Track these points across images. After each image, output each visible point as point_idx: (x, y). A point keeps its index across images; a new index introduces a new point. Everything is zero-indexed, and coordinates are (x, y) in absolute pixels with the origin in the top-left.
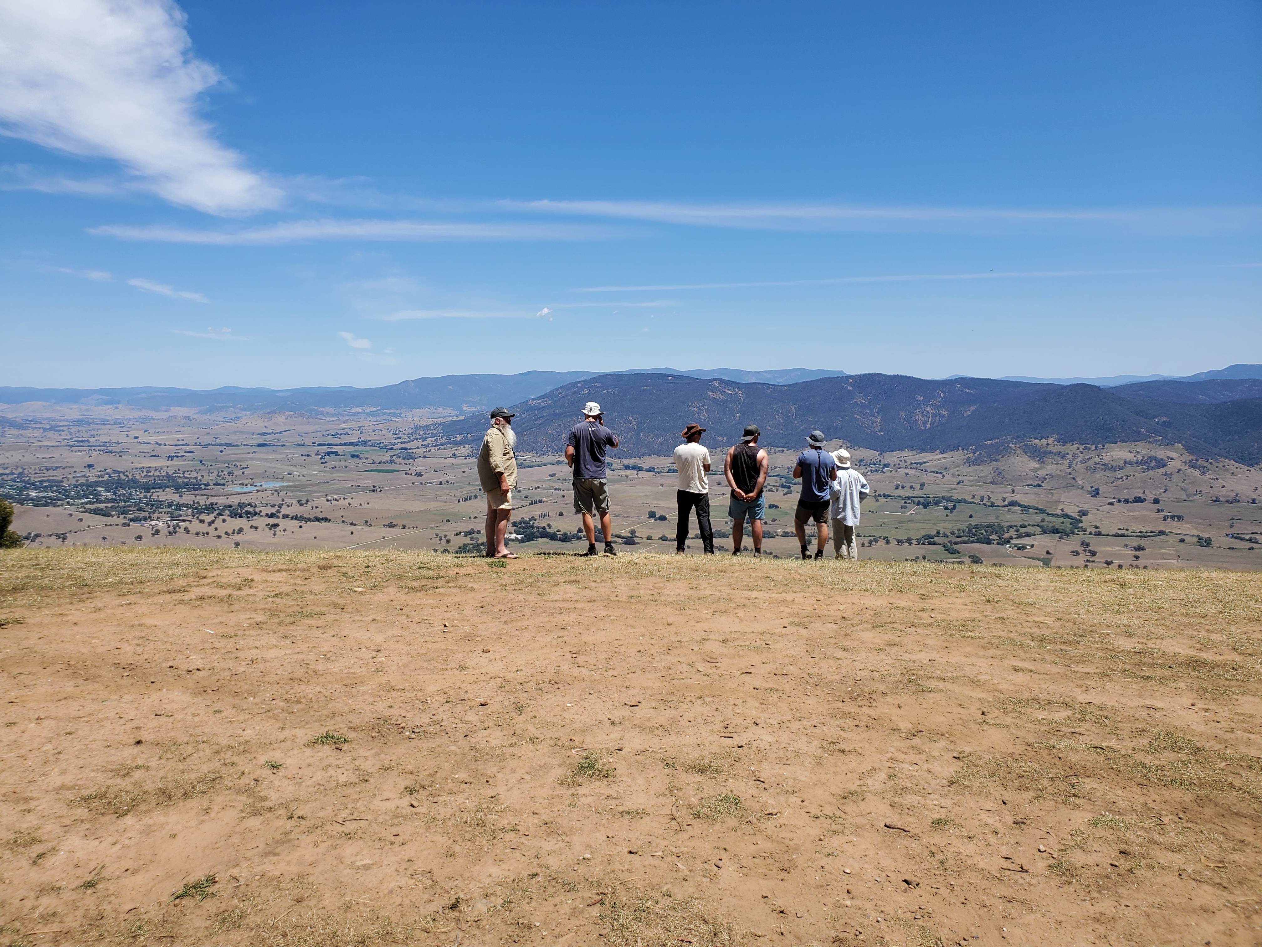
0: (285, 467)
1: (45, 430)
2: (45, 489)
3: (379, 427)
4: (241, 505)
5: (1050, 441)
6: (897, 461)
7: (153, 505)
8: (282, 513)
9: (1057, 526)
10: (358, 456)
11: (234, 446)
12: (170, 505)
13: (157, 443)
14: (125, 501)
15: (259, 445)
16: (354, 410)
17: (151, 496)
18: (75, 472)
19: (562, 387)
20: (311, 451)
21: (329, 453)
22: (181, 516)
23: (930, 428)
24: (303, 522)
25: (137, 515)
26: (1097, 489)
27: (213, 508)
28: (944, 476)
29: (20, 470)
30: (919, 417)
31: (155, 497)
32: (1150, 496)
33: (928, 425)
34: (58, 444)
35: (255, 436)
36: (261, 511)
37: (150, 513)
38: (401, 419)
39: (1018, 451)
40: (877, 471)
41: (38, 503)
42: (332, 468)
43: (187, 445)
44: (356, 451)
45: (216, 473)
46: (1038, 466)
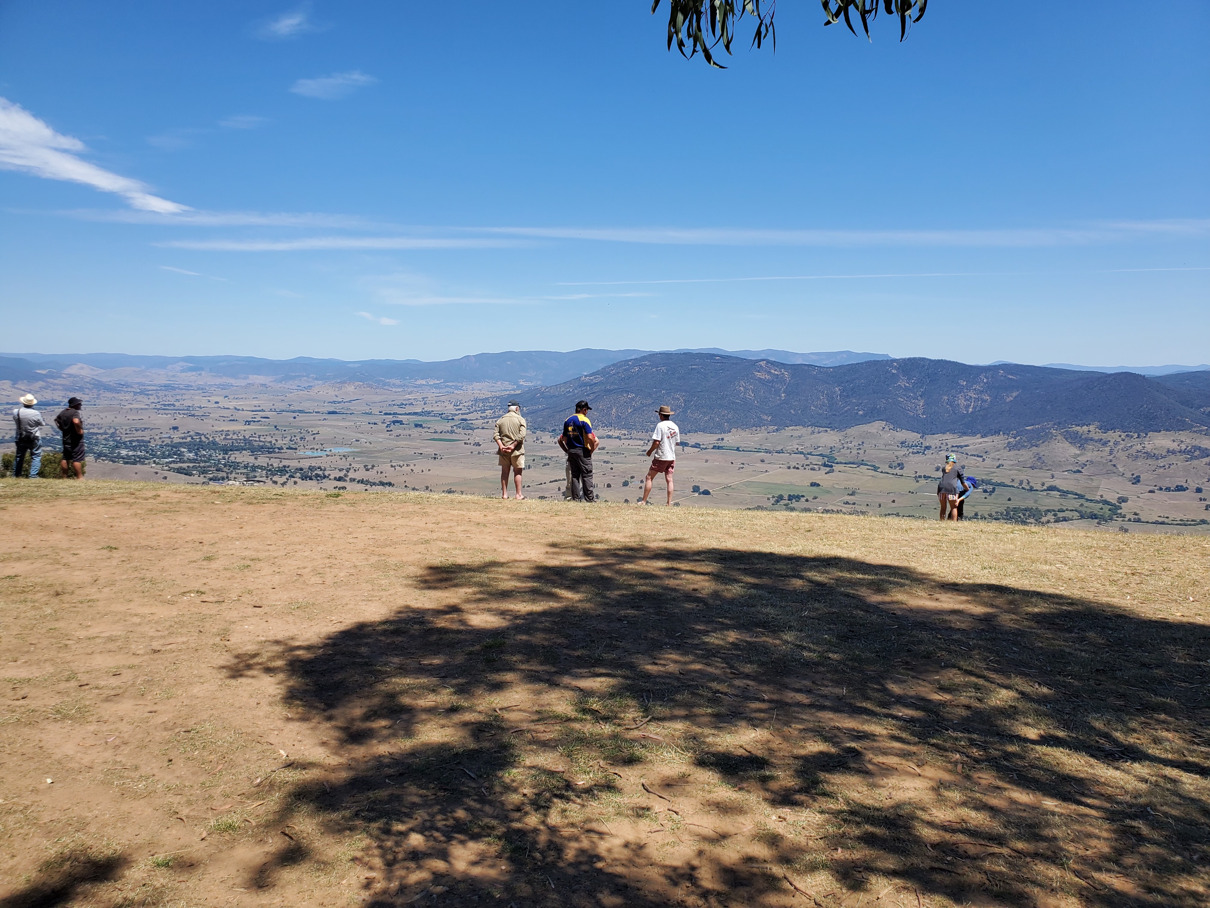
0: (353, 434)
1: (135, 393)
2: (134, 449)
3: (442, 398)
4: (311, 468)
5: (1092, 428)
6: (938, 444)
7: (230, 466)
8: (349, 477)
9: (1096, 512)
10: (421, 426)
11: (306, 413)
12: (246, 467)
13: (236, 409)
14: (205, 462)
15: (330, 413)
16: (419, 382)
17: (229, 458)
18: (161, 433)
19: (613, 365)
20: (378, 419)
21: (394, 422)
22: (256, 477)
23: (972, 413)
24: (369, 486)
25: (216, 475)
26: (1139, 477)
27: (286, 471)
28: (984, 460)
29: (112, 430)
30: (962, 402)
31: (232, 459)
32: (1193, 485)
33: (970, 410)
34: (146, 407)
35: (326, 404)
36: (329, 475)
37: (227, 473)
38: (462, 392)
39: (1059, 437)
40: (918, 452)
41: (128, 461)
42: (397, 436)
43: (263, 411)
44: (420, 421)
45: (289, 438)
46: (1078, 452)
